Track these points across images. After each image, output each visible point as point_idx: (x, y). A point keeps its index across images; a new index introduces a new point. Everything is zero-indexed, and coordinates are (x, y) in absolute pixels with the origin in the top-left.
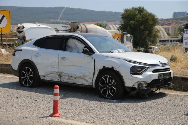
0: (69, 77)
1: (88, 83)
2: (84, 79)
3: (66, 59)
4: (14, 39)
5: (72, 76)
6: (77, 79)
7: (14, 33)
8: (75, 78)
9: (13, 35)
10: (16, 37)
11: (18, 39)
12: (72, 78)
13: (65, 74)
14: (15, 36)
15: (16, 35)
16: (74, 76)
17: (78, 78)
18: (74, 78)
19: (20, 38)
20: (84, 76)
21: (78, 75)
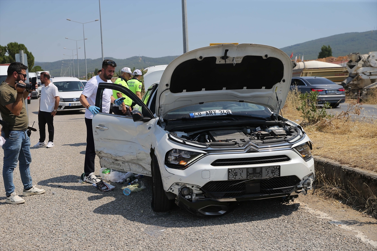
0: (113, 161)
1: (145, 172)
2: (139, 165)
3: (105, 128)
4: (344, 77)
5: (118, 159)
6: (126, 164)
7: (344, 68)
8: (124, 162)
9: (342, 71)
10: (347, 73)
11: (349, 76)
12: (118, 162)
13: (106, 155)
14: (345, 72)
15: (347, 72)
16: (121, 159)
17: (127, 162)
18: (120, 163)
19: (352, 75)
20: (138, 159)
21: (128, 157)
